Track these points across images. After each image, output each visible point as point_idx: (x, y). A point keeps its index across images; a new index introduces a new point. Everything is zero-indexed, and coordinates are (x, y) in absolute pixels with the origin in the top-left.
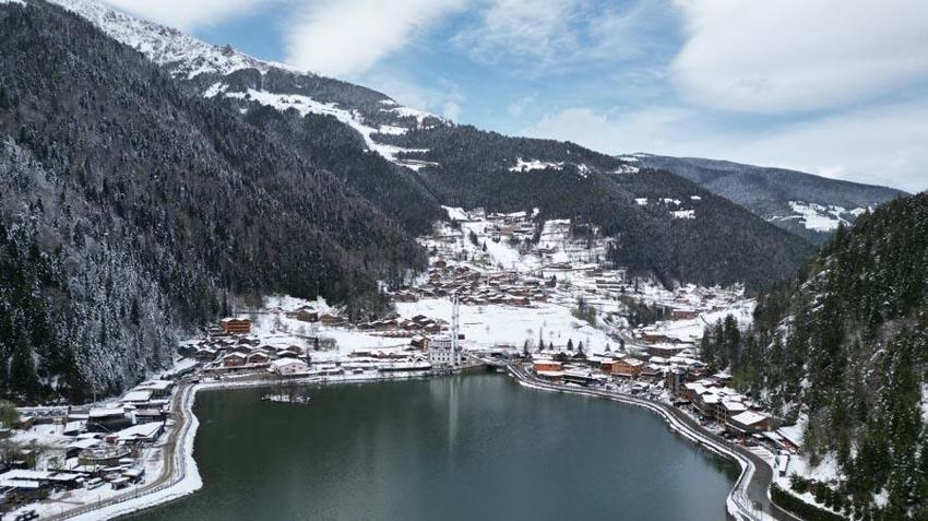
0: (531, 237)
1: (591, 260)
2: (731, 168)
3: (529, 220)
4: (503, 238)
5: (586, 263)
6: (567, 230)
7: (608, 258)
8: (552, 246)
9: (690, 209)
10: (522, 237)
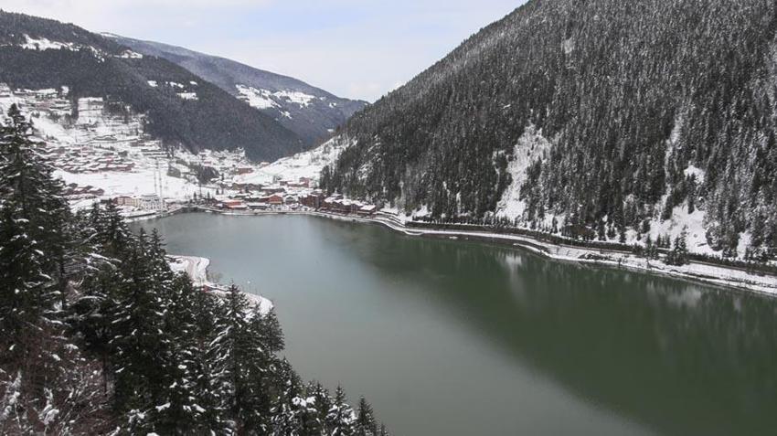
0: (70, 113)
1: (131, 134)
2: (187, 54)
3: (61, 97)
4: (42, 113)
5: (128, 135)
6: (102, 107)
7: (145, 131)
8: (94, 121)
9: (192, 92)
10: (60, 113)
